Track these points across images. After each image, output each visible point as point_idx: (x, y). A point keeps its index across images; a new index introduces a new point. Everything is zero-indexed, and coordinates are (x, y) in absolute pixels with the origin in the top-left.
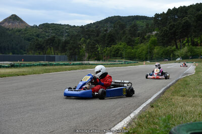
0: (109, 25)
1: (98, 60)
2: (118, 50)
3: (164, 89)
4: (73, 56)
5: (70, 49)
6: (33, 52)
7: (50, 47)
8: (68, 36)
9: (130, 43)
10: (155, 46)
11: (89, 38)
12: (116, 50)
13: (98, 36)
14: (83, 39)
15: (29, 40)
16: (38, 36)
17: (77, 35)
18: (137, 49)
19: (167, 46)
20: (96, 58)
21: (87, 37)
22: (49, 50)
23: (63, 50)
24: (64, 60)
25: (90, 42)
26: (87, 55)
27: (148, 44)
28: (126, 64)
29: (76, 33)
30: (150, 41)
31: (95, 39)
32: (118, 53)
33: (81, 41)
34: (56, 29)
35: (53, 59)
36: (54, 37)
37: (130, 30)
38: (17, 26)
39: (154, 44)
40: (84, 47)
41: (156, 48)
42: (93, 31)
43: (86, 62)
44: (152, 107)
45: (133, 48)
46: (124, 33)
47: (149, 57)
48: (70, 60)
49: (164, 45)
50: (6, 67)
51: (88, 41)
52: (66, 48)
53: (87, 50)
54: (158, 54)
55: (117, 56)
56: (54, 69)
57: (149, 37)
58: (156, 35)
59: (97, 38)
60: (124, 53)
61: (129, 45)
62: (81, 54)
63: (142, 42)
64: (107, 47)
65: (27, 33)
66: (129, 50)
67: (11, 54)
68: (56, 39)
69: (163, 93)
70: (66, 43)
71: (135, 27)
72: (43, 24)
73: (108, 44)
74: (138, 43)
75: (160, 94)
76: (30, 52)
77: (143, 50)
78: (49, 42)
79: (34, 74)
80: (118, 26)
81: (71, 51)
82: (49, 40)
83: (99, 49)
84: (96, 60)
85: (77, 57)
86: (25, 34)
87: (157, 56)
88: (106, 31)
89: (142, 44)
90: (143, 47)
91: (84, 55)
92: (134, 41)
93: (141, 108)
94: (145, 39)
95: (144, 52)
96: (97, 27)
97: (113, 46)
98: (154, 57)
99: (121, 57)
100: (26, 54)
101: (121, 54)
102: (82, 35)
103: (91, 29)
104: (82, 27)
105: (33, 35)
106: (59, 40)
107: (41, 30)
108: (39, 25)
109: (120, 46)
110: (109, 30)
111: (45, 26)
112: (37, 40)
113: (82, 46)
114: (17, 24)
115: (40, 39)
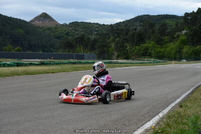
0: (138, 23)
1: (127, 58)
2: (147, 49)
3: (193, 89)
4: (102, 55)
6: (63, 50)
7: (80, 46)
8: (97, 34)
9: (160, 42)
10: (184, 45)
11: (118, 36)
12: (145, 49)
13: (127, 35)
14: (112, 37)
15: (58, 38)
16: (67, 34)
17: (106, 34)
18: (166, 48)
19: (197, 46)
20: (124, 56)
21: (116, 35)
22: (78, 48)
23: (93, 48)
24: (93, 58)
25: (119, 41)
26: (116, 53)
27: (178, 43)
28: (155, 63)
29: (105, 32)
30: (179, 41)
31: (124, 37)
32: (146, 52)
33: (110, 40)
34: (85, 28)
35: (82, 57)
36: (84, 36)
37: (159, 29)
38: (47, 24)
39: (184, 43)
40: (113, 46)
41: (185, 47)
42: (122, 30)
43: (115, 61)
44: (181, 107)
45: (162, 48)
46: (153, 32)
47: (178, 56)
49: (193, 45)
50: (37, 65)
51: (117, 39)
52: (96, 46)
53: (117, 49)
54: (187, 53)
55: (145, 55)
56: (83, 67)
57: (178, 36)
58: (186, 34)
59: (127, 37)
60: (153, 52)
61: (159, 44)
62: (109, 53)
63: (171, 41)
64: (136, 46)
65: (58, 31)
66: (158, 50)
67: (41, 52)
68: (85, 37)
69: (192, 93)
70: (96, 41)
71: (164, 26)
72: (73, 23)
73: (137, 43)
74: (167, 42)
75: (189, 94)
76: (60, 50)
77: (172, 49)
78: (79, 40)
79: (63, 72)
80: (147, 25)
81: (101, 49)
82: (78, 38)
83: (128, 48)
84: (124, 59)
85: (106, 56)
86: (55, 32)
87: (186, 55)
88: (135, 29)
89: (171, 43)
90: (172, 47)
91: (113, 54)
92: (163, 40)
93: (170, 108)
94: (174, 38)
95: (173, 52)
96: (126, 26)
97: (142, 45)
98: (183, 57)
99: (150, 56)
100: (55, 52)
101: (150, 53)
102: (111, 34)
103: (120, 28)
104: (111, 26)
105: (63, 33)
106: (89, 39)
107: (71, 28)
108: (69, 24)
109: (149, 45)
110: (139, 29)
111: (75, 25)
112: (66, 38)
113: (111, 44)
114: (47, 22)
115: (69, 38)
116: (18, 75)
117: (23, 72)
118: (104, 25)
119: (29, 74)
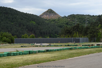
4: (93, 38)
5: (91, 33)
7: (76, 32)
8: (89, 23)
14: (100, 25)
15: (61, 27)
16: (67, 24)
17: (95, 23)
22: (75, 34)
24: (86, 42)
29: (94, 21)
33: (98, 27)
34: (80, 19)
35: (78, 41)
38: (52, 17)
40: (101, 31)
48: (90, 41)
52: (88, 32)
62: (98, 36)
65: (60, 22)
67: (48, 38)
68: (80, 26)
70: (88, 28)
72: (71, 15)
76: (62, 36)
78: (75, 28)
81: (92, 34)
82: (75, 27)
85: (96, 39)
86: (58, 23)
91: (101, 37)
100: (59, 37)
102: (99, 22)
104: (99, 16)
105: (64, 23)
106: (82, 27)
107: (69, 20)
108: (68, 16)
111: (73, 17)
112: (66, 27)
113: (99, 30)
114: (52, 15)
115: (68, 26)
116: (28, 64)
117: (32, 62)
118: (93, 16)
119: (36, 63)
